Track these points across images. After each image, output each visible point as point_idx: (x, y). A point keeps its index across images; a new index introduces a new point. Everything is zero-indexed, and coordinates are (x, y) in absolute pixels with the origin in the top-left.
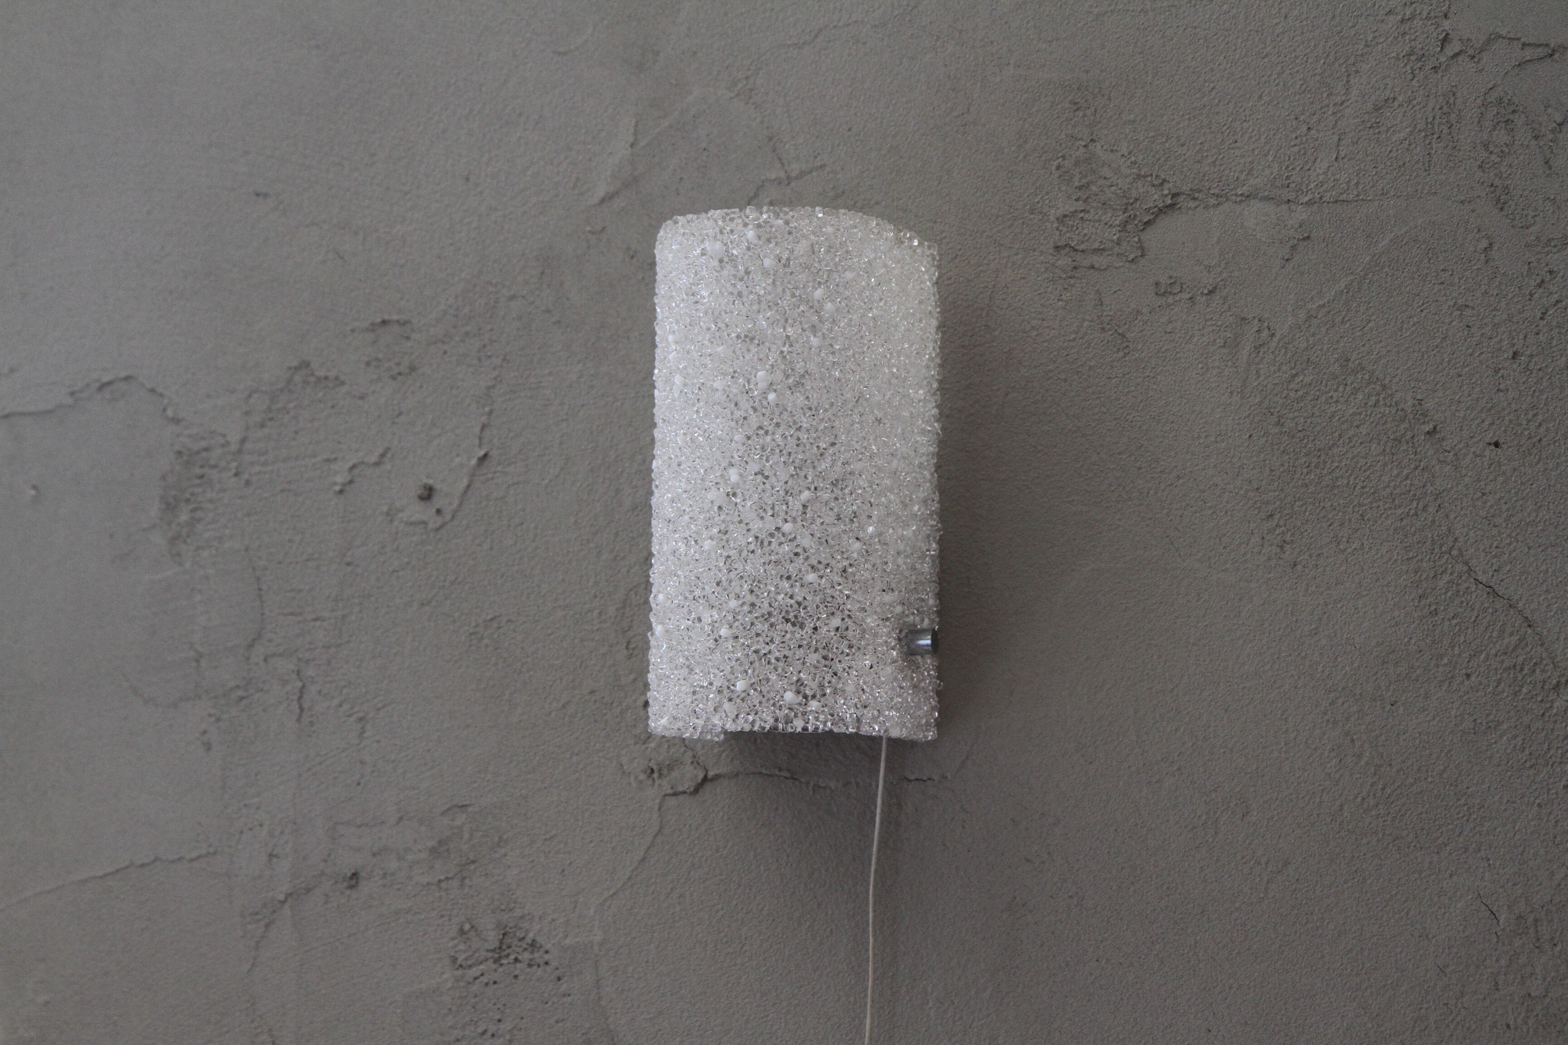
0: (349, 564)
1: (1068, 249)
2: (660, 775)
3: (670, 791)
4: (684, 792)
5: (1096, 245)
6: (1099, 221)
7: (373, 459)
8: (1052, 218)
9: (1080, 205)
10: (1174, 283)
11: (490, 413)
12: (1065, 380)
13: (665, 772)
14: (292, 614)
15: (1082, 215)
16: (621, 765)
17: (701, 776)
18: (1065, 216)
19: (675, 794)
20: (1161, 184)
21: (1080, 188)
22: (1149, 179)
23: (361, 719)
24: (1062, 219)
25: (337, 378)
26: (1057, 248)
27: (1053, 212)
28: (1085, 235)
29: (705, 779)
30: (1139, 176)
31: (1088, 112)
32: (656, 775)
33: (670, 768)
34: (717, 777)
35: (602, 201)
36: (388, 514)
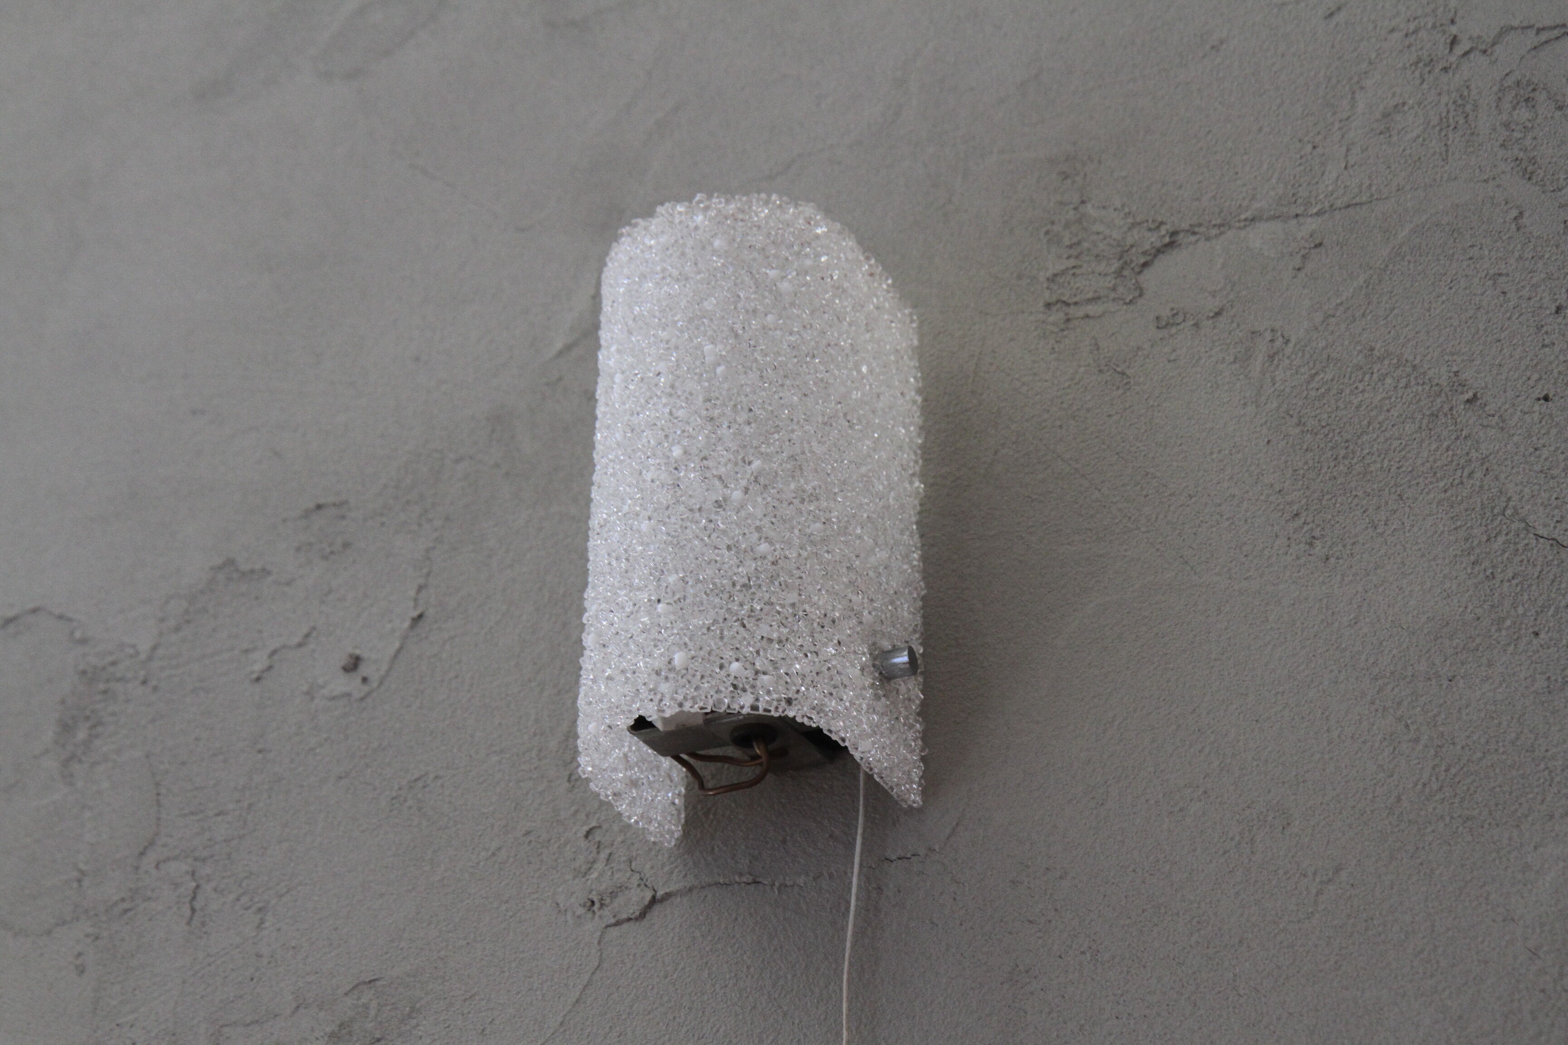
0: (260, 751)
1: (1059, 305)
2: (602, 905)
3: (613, 921)
4: (629, 919)
5: (1090, 295)
6: (1093, 272)
7: (296, 640)
8: (1042, 279)
9: (1072, 262)
10: (1177, 314)
11: (428, 574)
12: (1061, 427)
13: (608, 901)
14: (192, 813)
15: (1074, 271)
16: (558, 904)
17: (648, 895)
18: (1055, 275)
19: (618, 923)
20: (1158, 227)
21: (1070, 247)
22: (1145, 225)
23: (260, 910)
24: (1053, 279)
25: (264, 570)
26: (1048, 305)
27: (1042, 274)
28: (1077, 288)
29: (654, 901)
30: (1133, 225)
31: (1077, 179)
32: (596, 907)
33: (613, 895)
34: (668, 896)
35: (560, 353)
36: (308, 693)
